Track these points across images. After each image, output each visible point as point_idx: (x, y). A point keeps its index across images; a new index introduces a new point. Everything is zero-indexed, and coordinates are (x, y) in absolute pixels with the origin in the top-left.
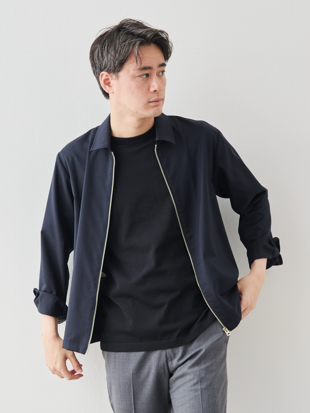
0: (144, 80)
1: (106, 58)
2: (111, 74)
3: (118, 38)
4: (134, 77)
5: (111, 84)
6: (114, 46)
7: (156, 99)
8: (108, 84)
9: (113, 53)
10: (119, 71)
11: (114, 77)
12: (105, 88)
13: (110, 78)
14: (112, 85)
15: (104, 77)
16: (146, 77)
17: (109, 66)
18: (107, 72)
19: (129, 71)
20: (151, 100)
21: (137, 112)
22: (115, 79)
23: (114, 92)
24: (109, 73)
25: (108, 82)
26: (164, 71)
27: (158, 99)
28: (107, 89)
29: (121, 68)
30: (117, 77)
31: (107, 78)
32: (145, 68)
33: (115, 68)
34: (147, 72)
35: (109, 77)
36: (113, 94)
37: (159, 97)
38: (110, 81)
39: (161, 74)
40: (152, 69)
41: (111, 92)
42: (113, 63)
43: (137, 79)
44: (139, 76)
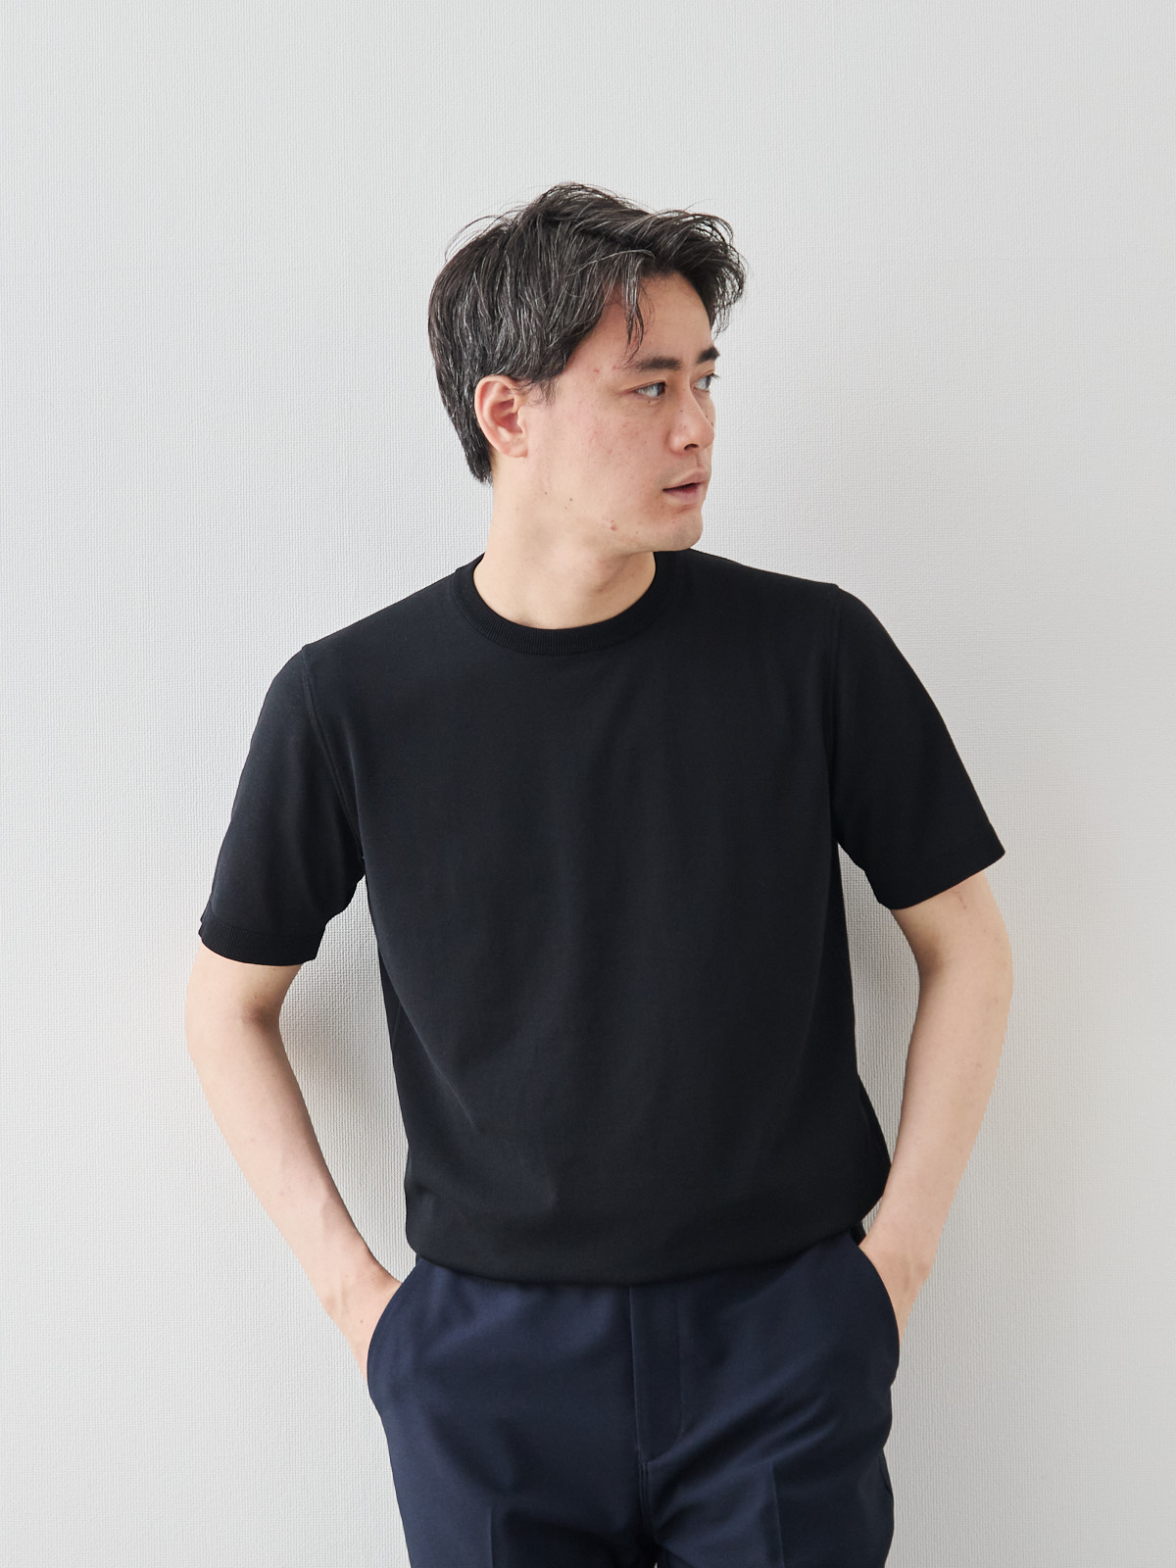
0: (651, 406)
1: (508, 322)
2: (523, 383)
3: (553, 248)
4: (617, 394)
5: (519, 422)
6: (543, 278)
7: (689, 478)
8: (509, 422)
9: (537, 303)
10: (559, 371)
11: (536, 393)
12: (496, 435)
13: (517, 399)
14: (525, 424)
15: (493, 396)
16: (659, 394)
17: (522, 355)
18: (509, 375)
19: (598, 371)
20: (676, 481)
21: (613, 528)
22: (538, 402)
23: (530, 453)
24: (515, 380)
25: (506, 412)
26: (713, 375)
27: (699, 475)
28: (497, 438)
29: (567, 358)
30: (548, 394)
31: (504, 399)
32: (658, 364)
33: (544, 357)
34: (662, 376)
36: (521, 459)
37: (702, 471)
38: (513, 410)
39: (701, 385)
40: (679, 368)
41: (519, 449)
42: (540, 339)
43: (625, 401)
44: (634, 391)
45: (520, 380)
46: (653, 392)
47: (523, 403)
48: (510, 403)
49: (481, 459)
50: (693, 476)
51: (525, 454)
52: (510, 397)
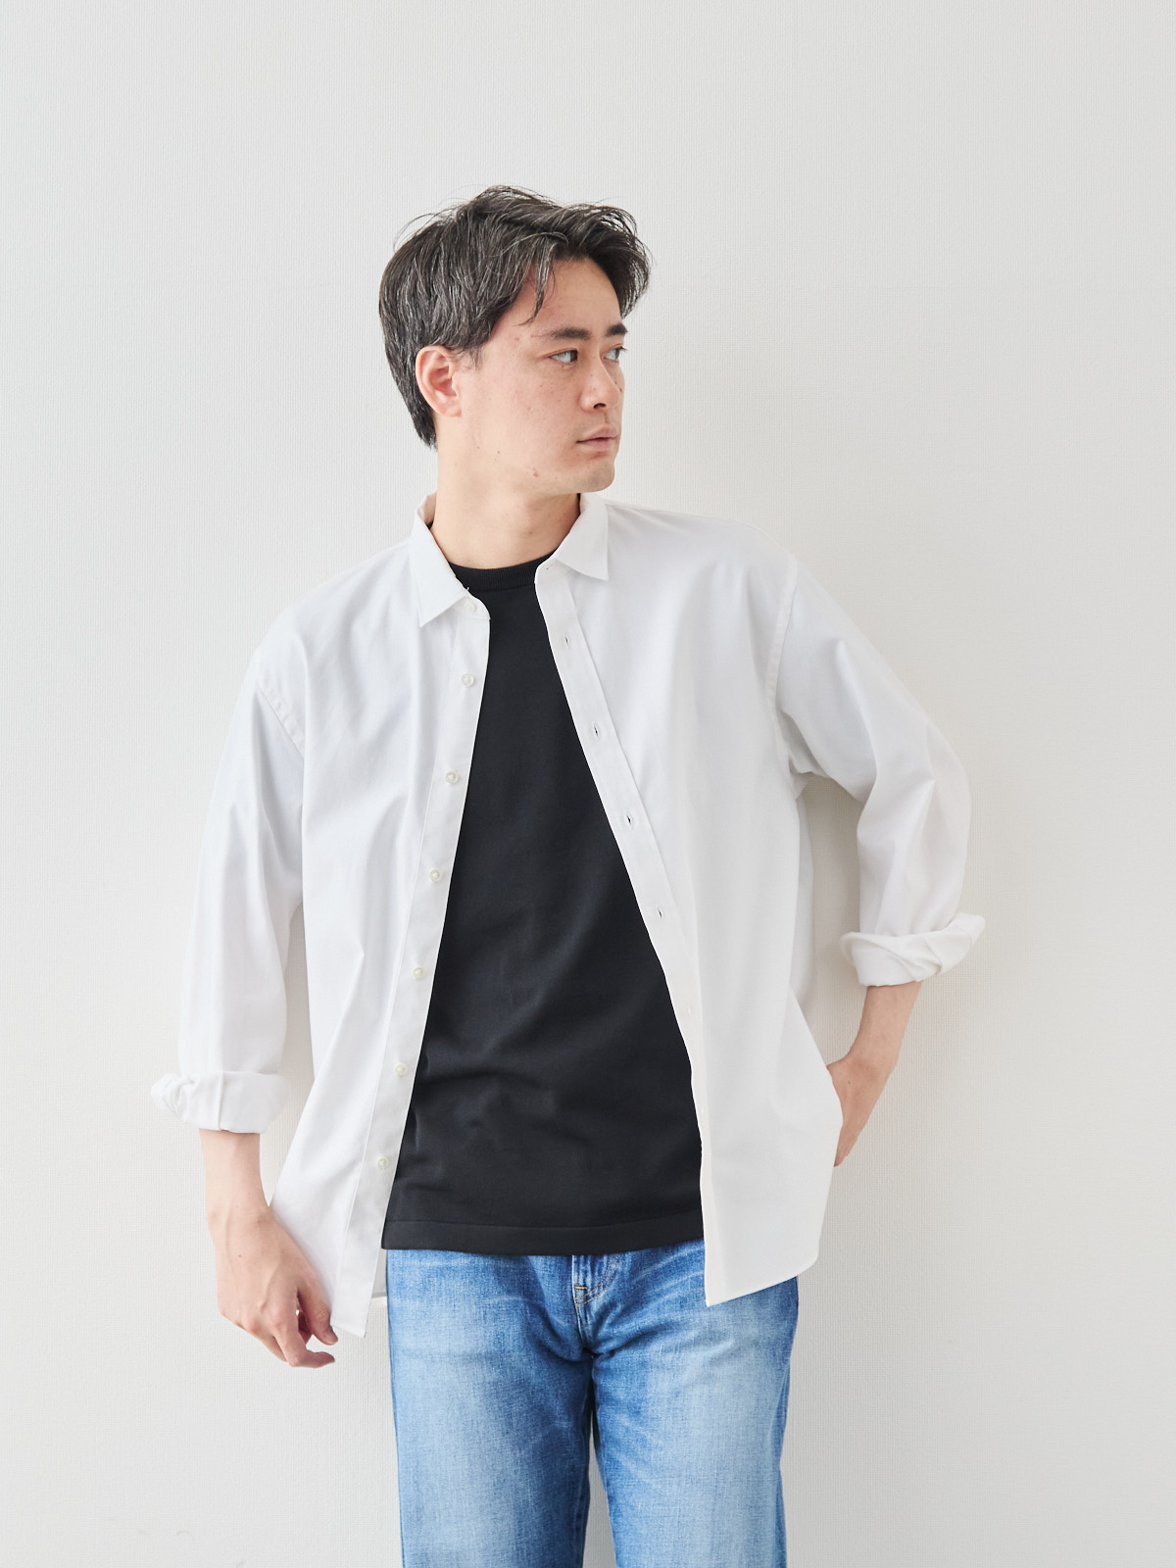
0: (564, 370)
1: (442, 299)
2: (456, 351)
3: (481, 235)
4: (534, 359)
5: (453, 386)
6: (471, 259)
7: (599, 432)
8: (444, 386)
9: (466, 281)
10: (485, 340)
11: (466, 360)
12: (434, 398)
13: (451, 367)
14: (458, 387)
15: (431, 363)
16: (572, 361)
17: (454, 325)
18: (444, 345)
19: (519, 339)
20: (587, 435)
21: (536, 475)
22: (469, 368)
23: (463, 413)
24: (449, 349)
25: (443, 378)
26: (622, 348)
27: (607, 430)
28: (435, 400)
29: (492, 328)
30: (476, 361)
31: (441, 367)
32: (571, 333)
33: (473, 327)
34: (575, 344)
35: (449, 363)
36: (456, 418)
37: (610, 427)
38: (448, 376)
39: (611, 356)
40: (589, 338)
41: (452, 410)
42: (468, 311)
43: (543, 365)
44: (550, 357)
45: (453, 350)
46: (567, 358)
47: (456, 370)
48: (445, 370)
49: (426, 423)
50: (602, 431)
51: (459, 414)
52: (445, 364)
